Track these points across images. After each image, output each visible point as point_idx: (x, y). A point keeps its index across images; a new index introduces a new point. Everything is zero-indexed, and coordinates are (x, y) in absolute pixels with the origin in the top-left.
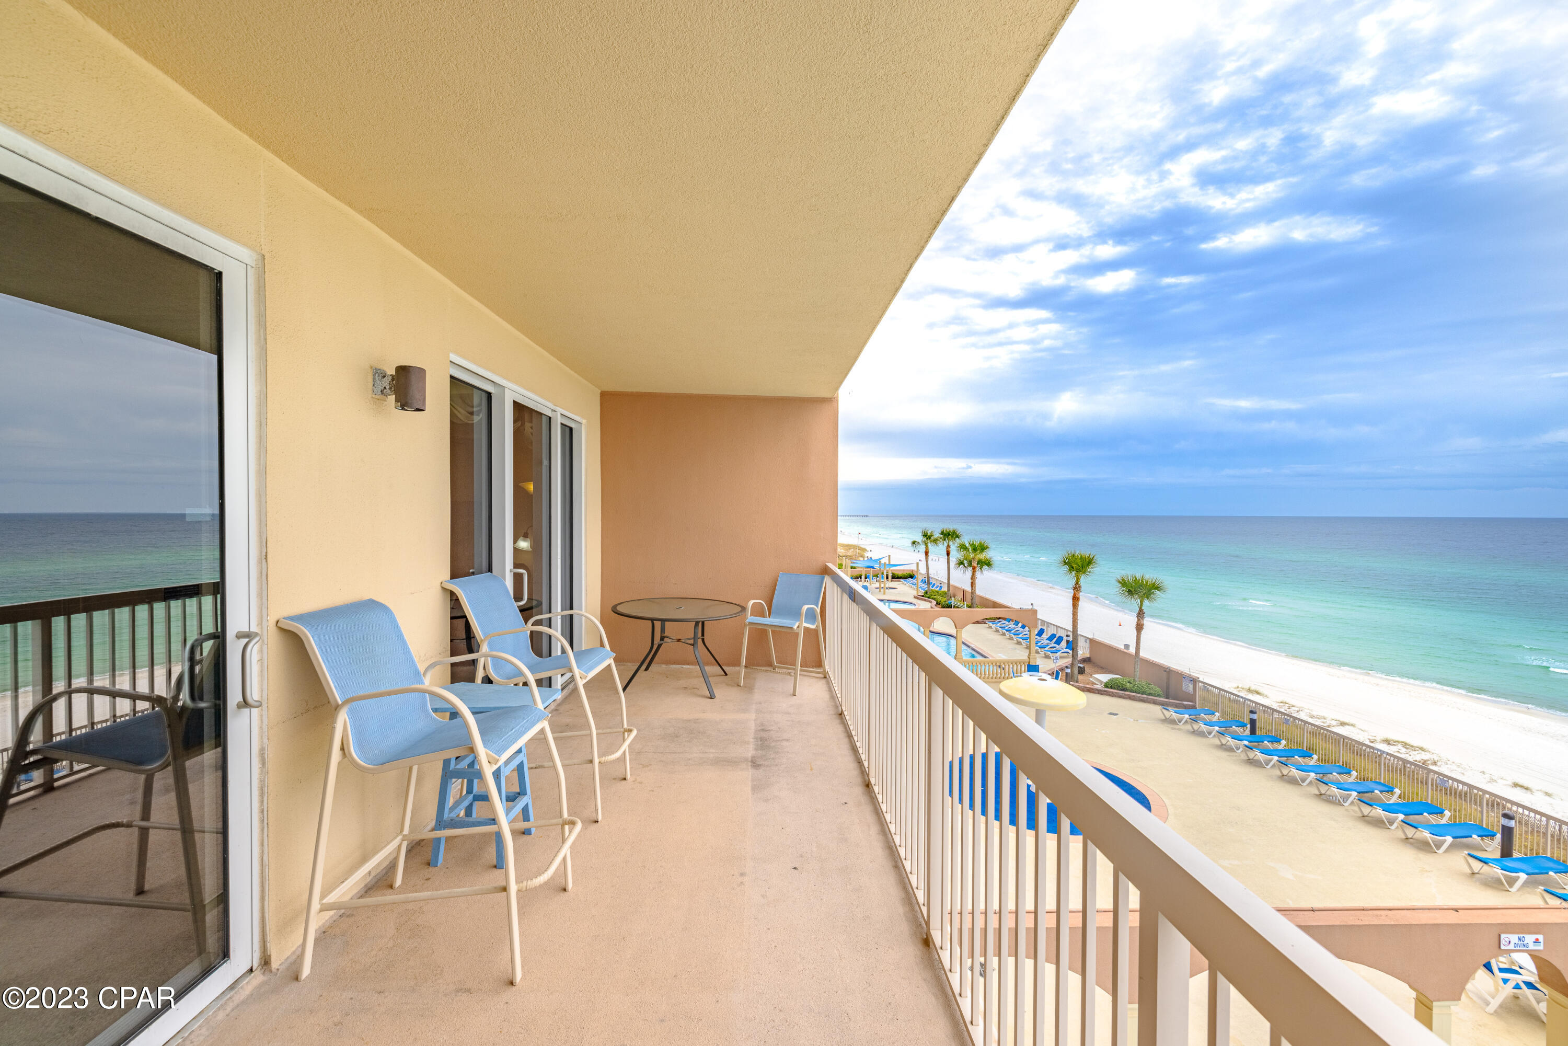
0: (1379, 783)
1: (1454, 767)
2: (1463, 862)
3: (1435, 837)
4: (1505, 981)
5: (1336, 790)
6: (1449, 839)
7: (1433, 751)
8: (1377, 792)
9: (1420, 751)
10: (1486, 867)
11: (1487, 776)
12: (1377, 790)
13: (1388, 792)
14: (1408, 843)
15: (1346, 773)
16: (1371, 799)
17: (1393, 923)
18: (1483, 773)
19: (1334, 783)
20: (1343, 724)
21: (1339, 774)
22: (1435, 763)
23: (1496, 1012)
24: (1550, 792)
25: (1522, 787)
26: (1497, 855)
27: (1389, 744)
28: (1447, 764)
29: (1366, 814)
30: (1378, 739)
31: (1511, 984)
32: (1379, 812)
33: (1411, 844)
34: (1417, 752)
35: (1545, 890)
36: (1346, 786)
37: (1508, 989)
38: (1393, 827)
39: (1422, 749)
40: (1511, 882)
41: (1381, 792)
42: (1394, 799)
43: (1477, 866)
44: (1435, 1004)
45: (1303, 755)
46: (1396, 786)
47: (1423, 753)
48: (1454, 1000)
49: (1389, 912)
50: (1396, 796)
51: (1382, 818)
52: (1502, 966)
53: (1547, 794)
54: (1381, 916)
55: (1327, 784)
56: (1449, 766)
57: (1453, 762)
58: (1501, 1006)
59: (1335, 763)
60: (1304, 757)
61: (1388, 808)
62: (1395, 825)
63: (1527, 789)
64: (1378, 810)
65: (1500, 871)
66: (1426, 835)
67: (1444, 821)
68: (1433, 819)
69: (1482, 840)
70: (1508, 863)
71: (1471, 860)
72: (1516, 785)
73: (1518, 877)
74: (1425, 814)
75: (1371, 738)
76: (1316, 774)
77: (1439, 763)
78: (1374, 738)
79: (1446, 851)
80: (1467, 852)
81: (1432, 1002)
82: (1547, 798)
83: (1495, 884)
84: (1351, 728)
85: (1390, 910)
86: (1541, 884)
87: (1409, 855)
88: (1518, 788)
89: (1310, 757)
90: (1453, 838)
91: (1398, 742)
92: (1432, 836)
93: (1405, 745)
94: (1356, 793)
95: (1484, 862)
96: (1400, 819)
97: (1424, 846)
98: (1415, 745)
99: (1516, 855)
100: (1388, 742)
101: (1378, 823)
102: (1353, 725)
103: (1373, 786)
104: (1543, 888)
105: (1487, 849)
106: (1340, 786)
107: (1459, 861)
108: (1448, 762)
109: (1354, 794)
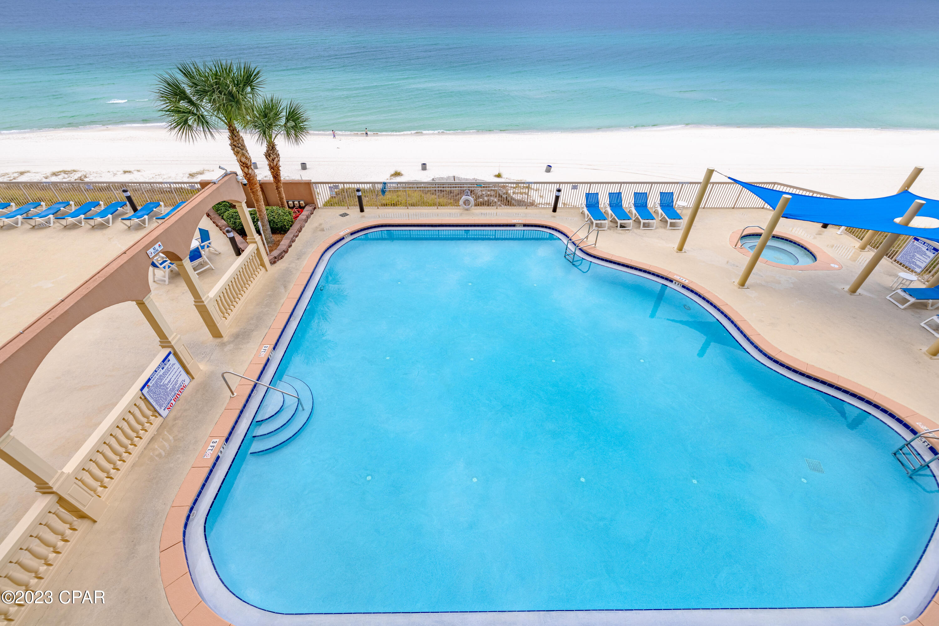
0: (60, 203)
1: (95, 175)
2: (122, 224)
3: (104, 218)
4: (164, 267)
5: (40, 219)
6: (110, 216)
7: (81, 170)
8: (62, 209)
9: (75, 173)
10: (132, 221)
11: (111, 173)
12: (61, 207)
13: (68, 205)
14: (95, 229)
15: (38, 206)
16: (62, 215)
17: (104, 279)
18: (109, 172)
19: (35, 216)
20: (22, 173)
21: (35, 208)
22: (85, 176)
23: (169, 282)
24: (138, 169)
25: (127, 172)
26: (132, 212)
27: (56, 175)
28: (91, 174)
29: (65, 225)
30: (48, 174)
31: (167, 267)
32: (70, 220)
33: (97, 228)
34: (73, 174)
35: (156, 219)
36: (44, 214)
37: (167, 270)
38: (83, 224)
39: (74, 171)
40: (144, 222)
41: (64, 207)
42: (73, 208)
43: (128, 222)
44: (144, 300)
45: (4, 207)
46: (70, 201)
47: (76, 173)
48: (149, 293)
49: (99, 274)
50: (73, 205)
51: (74, 222)
52: (160, 262)
53: (138, 171)
54: (96, 279)
55: (32, 219)
56: (92, 175)
57: (93, 172)
58: (169, 278)
59: (28, 202)
60: (6, 207)
61: (74, 215)
62: (83, 223)
63: (130, 172)
64: (69, 219)
65: (137, 220)
66: (99, 220)
67: (103, 208)
68: (97, 209)
69: (123, 208)
70: (139, 214)
71: (125, 221)
72: (125, 172)
73: (145, 218)
74: (93, 209)
75: (44, 176)
76: (21, 215)
77: (87, 176)
78: (46, 175)
79: (113, 223)
80: (120, 219)
81: (142, 300)
82: (139, 173)
83: (139, 227)
84: (28, 174)
85: (99, 273)
86: (154, 216)
87: (99, 235)
88: (127, 173)
89: (9, 205)
90: (111, 214)
91: (60, 172)
92: (102, 219)
93: (65, 172)
94: (52, 215)
95: (129, 219)
96: (82, 218)
97: (102, 226)
98: (70, 170)
99: (139, 208)
100: (55, 174)
101: (74, 226)
102: (28, 172)
103: (57, 206)
104: (154, 218)
105: (127, 212)
106: (40, 216)
107: (120, 225)
108: (91, 173)
109: (51, 216)
